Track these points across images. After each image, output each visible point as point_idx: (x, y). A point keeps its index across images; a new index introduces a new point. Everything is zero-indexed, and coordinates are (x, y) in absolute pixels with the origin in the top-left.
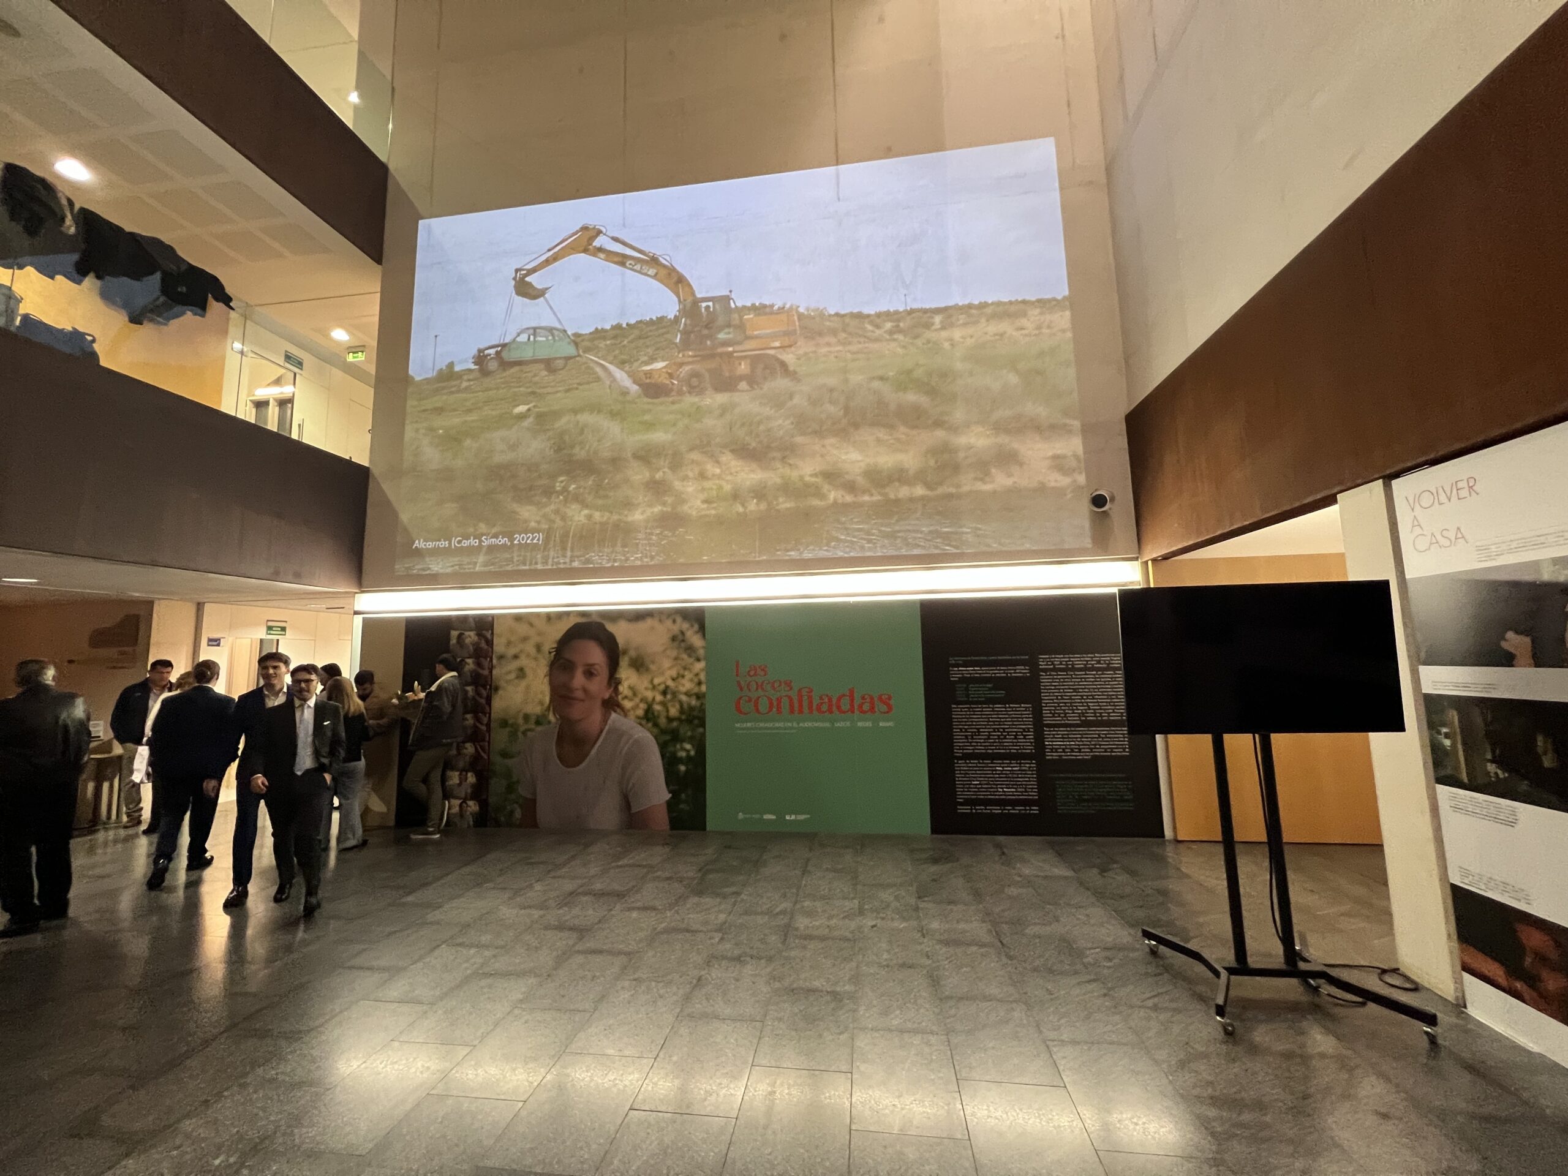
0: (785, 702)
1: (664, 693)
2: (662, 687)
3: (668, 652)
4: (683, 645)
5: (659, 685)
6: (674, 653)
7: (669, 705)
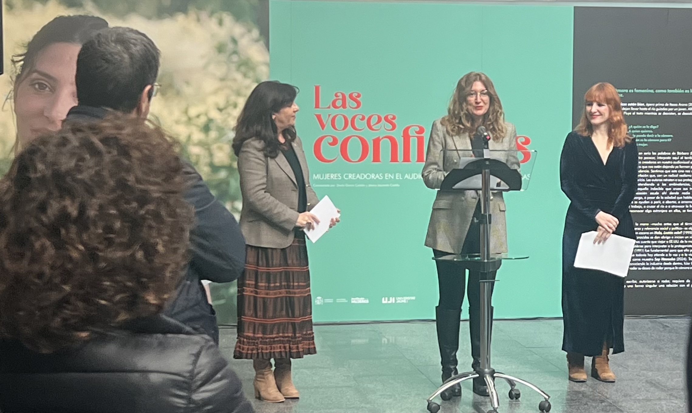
0: (385, 147)
1: (206, 129)
2: (203, 120)
3: (212, 68)
4: (235, 58)
5: (198, 116)
6: (220, 71)
7: (214, 147)
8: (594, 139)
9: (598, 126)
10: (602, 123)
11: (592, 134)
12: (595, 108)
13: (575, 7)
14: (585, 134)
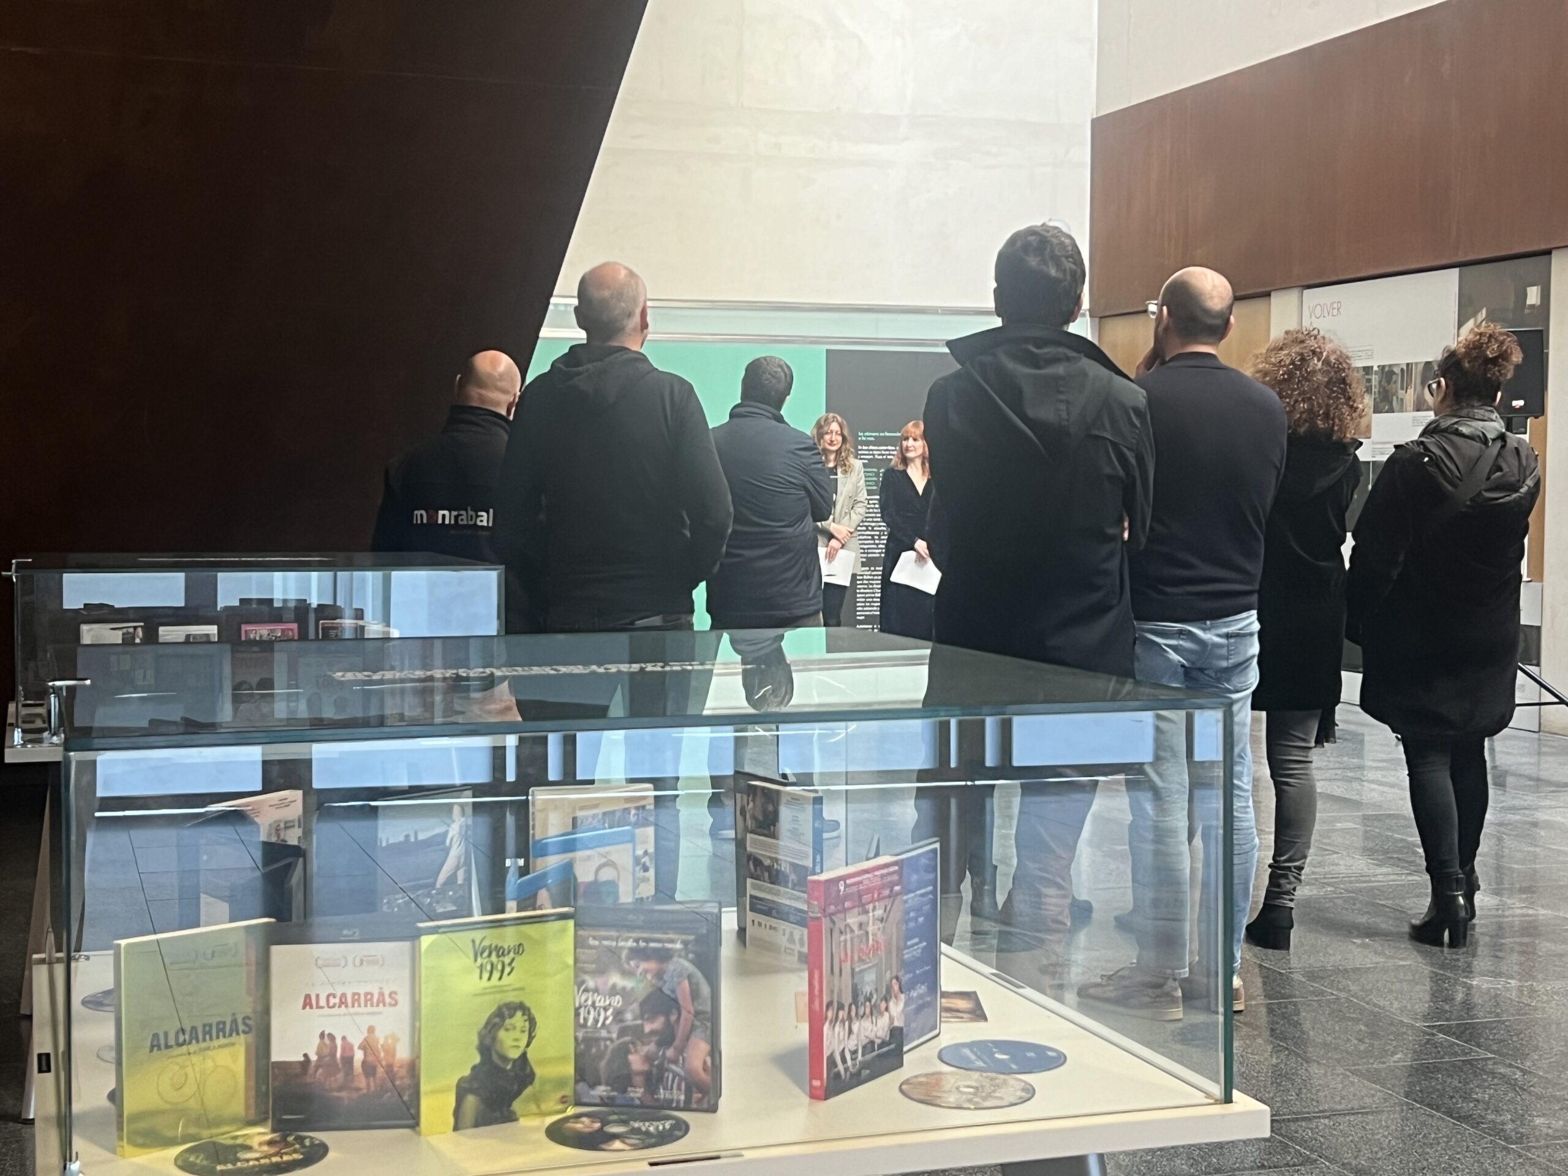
8: (909, 471)
9: (912, 460)
10: (916, 457)
11: (907, 467)
12: (911, 442)
13: (827, 351)
14: (901, 467)
